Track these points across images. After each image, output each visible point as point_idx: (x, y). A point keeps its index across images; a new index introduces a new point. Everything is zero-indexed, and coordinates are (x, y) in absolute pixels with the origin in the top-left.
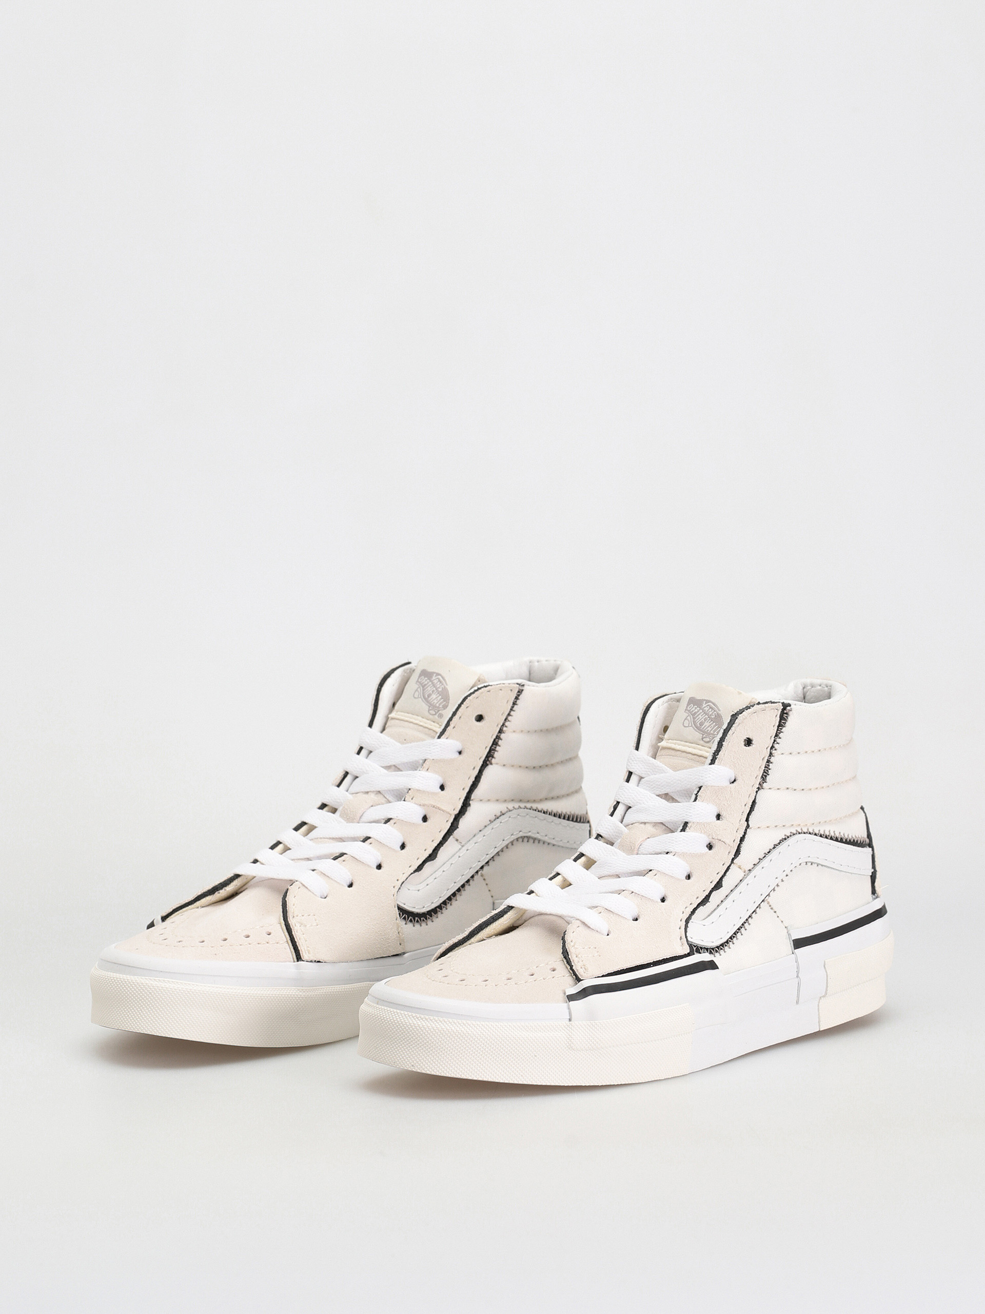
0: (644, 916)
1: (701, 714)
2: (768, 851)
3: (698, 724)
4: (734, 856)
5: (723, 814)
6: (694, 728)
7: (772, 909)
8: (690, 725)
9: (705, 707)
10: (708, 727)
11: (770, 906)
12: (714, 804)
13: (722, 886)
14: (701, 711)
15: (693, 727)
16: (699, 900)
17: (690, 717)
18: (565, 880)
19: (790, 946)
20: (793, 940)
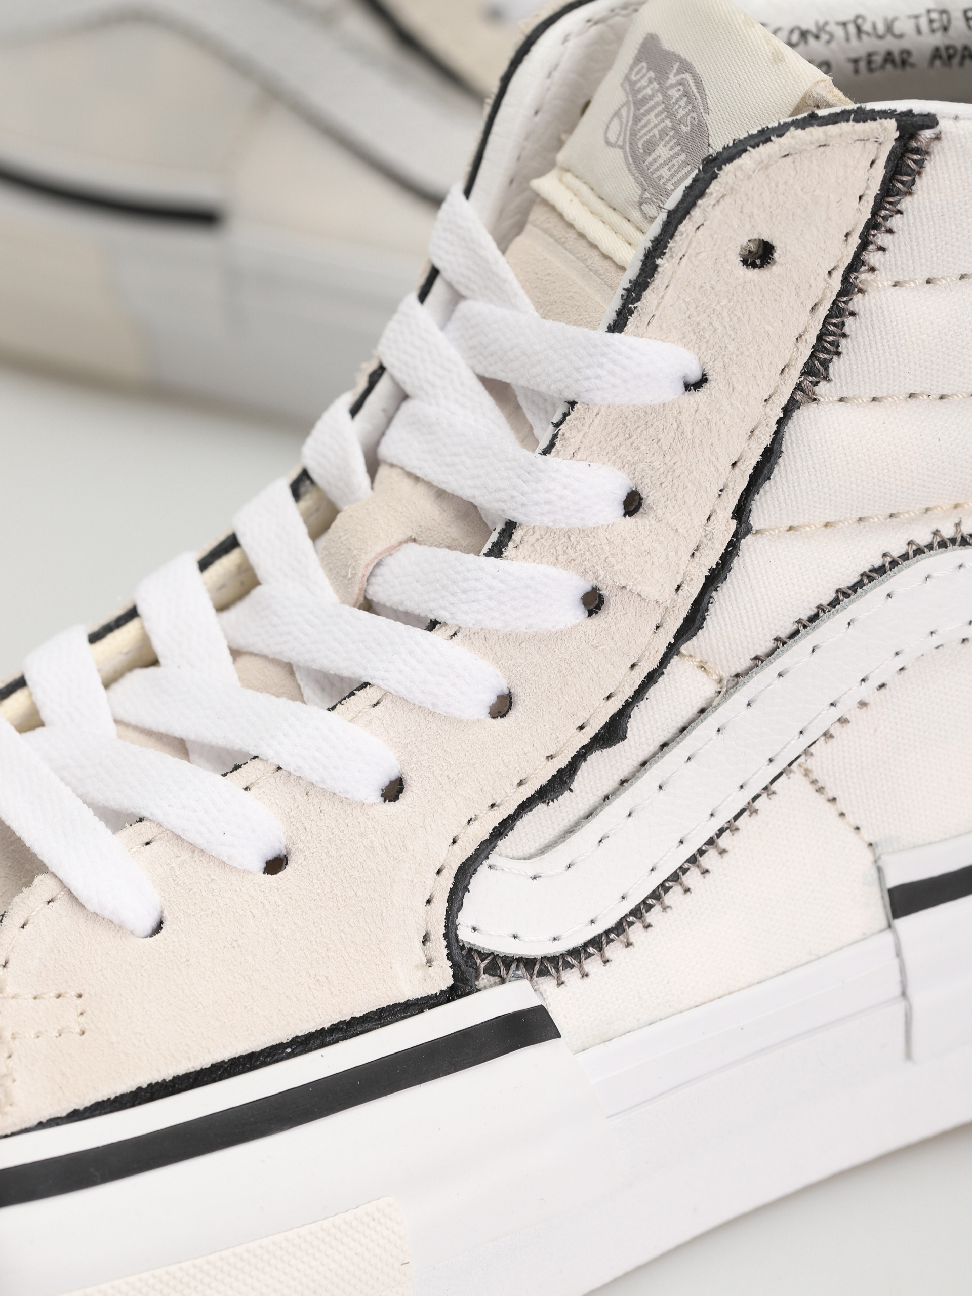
0: (305, 857)
1: (656, 111)
2: (812, 612)
3: (640, 145)
4: (675, 637)
5: (650, 496)
6: (626, 158)
7: (820, 790)
8: (620, 143)
9: (672, 86)
10: (665, 163)
11: (814, 782)
12: (614, 464)
13: (624, 737)
14: (659, 97)
15: (625, 153)
16: (528, 791)
17: (629, 109)
18: (145, 641)
19: (878, 908)
20: (891, 892)
